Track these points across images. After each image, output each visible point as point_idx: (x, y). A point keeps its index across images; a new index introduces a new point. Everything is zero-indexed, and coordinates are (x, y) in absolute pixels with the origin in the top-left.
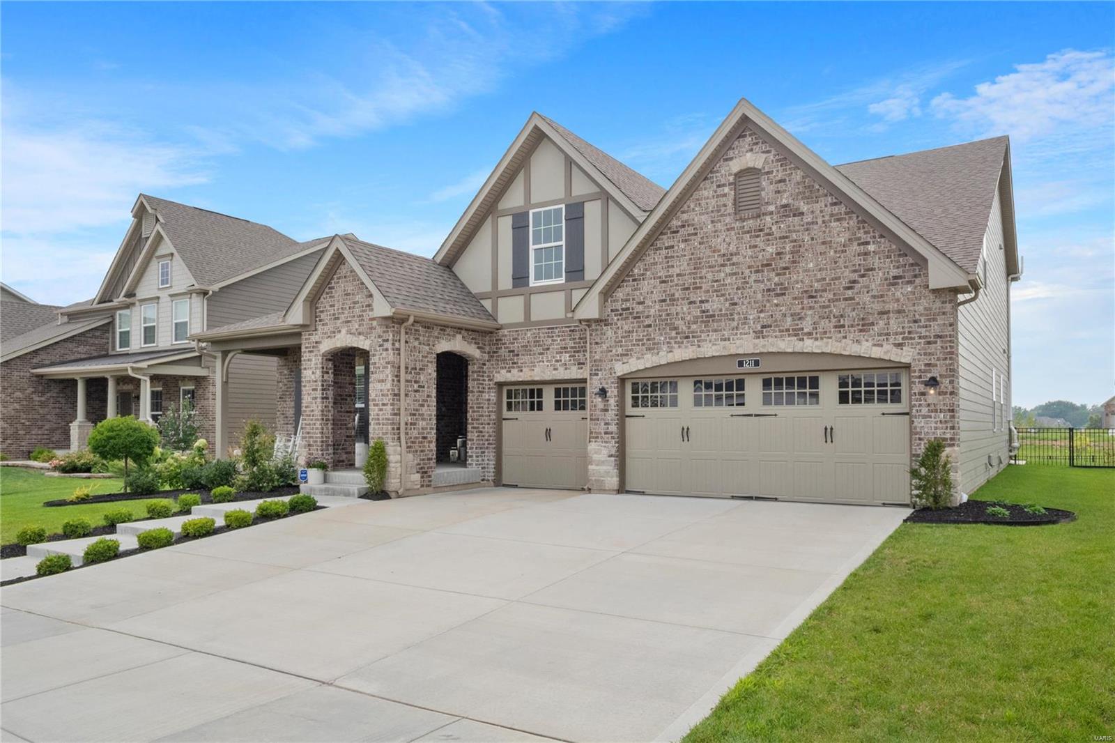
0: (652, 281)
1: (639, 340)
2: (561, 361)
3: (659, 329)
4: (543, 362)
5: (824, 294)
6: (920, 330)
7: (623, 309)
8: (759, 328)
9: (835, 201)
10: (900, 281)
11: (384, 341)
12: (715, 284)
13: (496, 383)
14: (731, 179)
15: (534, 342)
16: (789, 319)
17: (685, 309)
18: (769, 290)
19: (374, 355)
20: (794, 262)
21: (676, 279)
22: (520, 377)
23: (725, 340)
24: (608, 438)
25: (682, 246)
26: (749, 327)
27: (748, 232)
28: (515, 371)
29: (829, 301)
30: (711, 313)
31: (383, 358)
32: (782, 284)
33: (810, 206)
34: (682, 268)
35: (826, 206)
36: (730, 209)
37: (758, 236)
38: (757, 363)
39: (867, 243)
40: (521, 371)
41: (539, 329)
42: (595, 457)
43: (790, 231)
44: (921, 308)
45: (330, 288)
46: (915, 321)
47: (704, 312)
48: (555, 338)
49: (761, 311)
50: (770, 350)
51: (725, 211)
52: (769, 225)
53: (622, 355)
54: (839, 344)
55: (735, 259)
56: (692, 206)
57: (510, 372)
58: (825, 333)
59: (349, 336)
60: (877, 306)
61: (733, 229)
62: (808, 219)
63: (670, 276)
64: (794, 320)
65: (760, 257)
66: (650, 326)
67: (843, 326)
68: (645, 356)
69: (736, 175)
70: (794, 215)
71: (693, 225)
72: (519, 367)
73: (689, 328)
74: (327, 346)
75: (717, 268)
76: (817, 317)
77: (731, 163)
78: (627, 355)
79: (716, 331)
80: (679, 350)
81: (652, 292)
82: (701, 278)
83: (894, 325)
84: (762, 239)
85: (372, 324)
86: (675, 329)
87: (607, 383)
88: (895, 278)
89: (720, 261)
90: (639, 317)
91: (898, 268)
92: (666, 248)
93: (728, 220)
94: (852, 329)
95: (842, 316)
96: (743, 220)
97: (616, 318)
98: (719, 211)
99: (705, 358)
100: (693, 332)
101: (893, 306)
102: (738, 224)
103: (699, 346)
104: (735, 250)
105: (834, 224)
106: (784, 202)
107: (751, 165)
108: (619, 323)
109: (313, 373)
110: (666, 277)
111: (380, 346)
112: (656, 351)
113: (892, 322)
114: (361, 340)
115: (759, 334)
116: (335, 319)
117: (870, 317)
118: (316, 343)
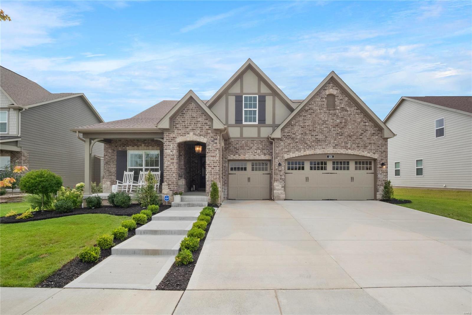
0: (298, 127)
1: (293, 147)
2: (257, 153)
3: (301, 144)
4: (249, 153)
5: (354, 136)
6: (379, 149)
7: (287, 136)
8: (334, 145)
9: (357, 108)
10: (374, 135)
11: (214, 139)
12: (320, 130)
13: (228, 160)
14: (326, 96)
15: (245, 145)
16: (343, 143)
17: (310, 137)
18: (337, 134)
19: (209, 145)
20: (345, 126)
21: (307, 127)
22: (239, 158)
23: (323, 148)
24: (281, 181)
25: (309, 116)
26: (331, 145)
27: (331, 114)
28: (237, 156)
29: (355, 139)
30: (319, 139)
31: (214, 147)
32: (341, 132)
33: (350, 109)
34: (309, 124)
35: (354, 109)
36: (325, 106)
37: (334, 116)
38: (333, 157)
39: (366, 122)
40: (240, 156)
41: (247, 140)
42: (277, 188)
43: (344, 116)
44: (380, 143)
45: (182, 114)
46: (378, 147)
47: (316, 139)
48: (254, 144)
49: (335, 140)
50: (338, 153)
51: (324, 106)
52: (338, 113)
53: (287, 152)
54: (358, 152)
55: (327, 123)
56: (313, 103)
57: (235, 156)
58: (354, 148)
59: (194, 136)
60: (368, 141)
61: (326, 113)
62: (349, 113)
63: (305, 126)
64: (345, 144)
65: (335, 123)
66: (297, 142)
67: (359, 147)
68: (296, 152)
69: (327, 95)
70: (345, 111)
71: (313, 109)
72: (238, 154)
73: (311, 144)
74: (180, 139)
75: (321, 125)
76: (352, 143)
77: (326, 91)
78: (289, 152)
79: (320, 145)
80: (308, 151)
81: (298, 131)
82: (315, 127)
83: (373, 148)
84: (336, 117)
85: (207, 131)
86: (306, 144)
87: (281, 161)
88: (373, 133)
89: (322, 123)
90: (293, 139)
91: (374, 131)
92: (303, 116)
93: (325, 109)
94: (362, 148)
95: (359, 143)
96: (330, 110)
97: (284, 138)
98: (322, 106)
99: (317, 154)
100: (312, 145)
101: (372, 142)
102: (328, 111)
103: (315, 150)
104: (327, 120)
105: (357, 115)
106: (342, 106)
107: (332, 93)
108: (286, 140)
109: (171, 151)
110: (303, 126)
111: (212, 141)
112: (299, 151)
113: (372, 146)
114: (202, 138)
115: (334, 147)
116: (186, 128)
117: (367, 144)
118: (173, 138)
